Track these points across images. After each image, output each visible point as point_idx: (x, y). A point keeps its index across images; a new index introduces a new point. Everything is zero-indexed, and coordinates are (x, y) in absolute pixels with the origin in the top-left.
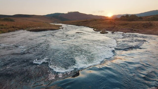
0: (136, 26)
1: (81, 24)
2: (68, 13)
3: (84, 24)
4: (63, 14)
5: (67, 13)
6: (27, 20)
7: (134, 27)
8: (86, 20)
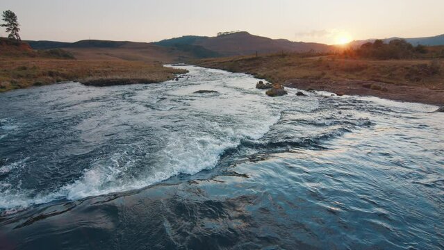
0: (386, 76)
1: (241, 67)
2: (218, 36)
3: (248, 66)
4: (206, 38)
5: (216, 35)
6: (107, 54)
7: (378, 77)
8: (254, 56)
